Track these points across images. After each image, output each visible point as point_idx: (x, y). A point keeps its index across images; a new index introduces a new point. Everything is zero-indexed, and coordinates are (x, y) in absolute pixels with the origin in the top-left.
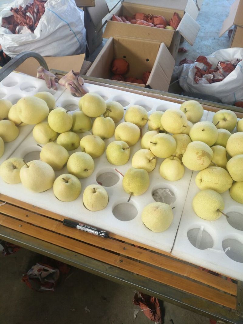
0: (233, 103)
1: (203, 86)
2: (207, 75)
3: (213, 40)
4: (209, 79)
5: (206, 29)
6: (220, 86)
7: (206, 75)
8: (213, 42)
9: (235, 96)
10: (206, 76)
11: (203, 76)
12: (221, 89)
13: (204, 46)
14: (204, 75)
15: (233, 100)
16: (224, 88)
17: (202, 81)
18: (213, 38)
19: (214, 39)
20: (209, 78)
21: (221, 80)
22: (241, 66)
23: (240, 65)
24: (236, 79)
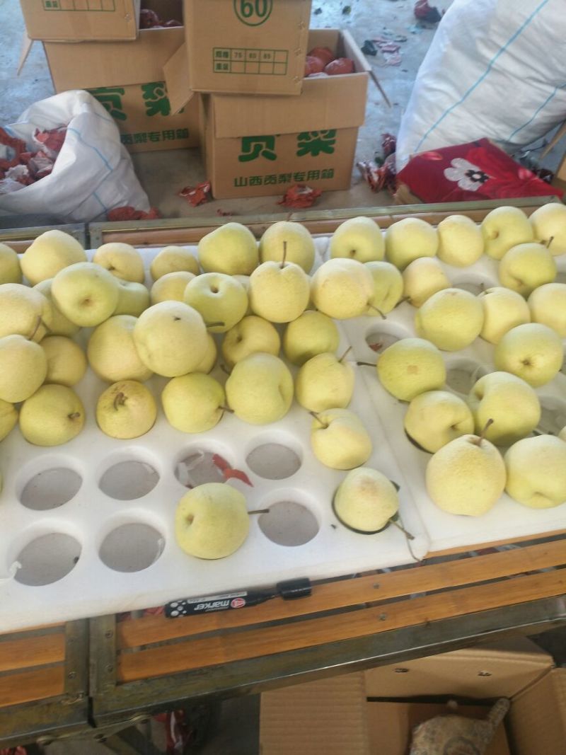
0: (103, 216)
1: (11, 197)
2: (14, 169)
3: (34, 83)
4: (21, 178)
5: (11, 60)
6: (50, 187)
7: (12, 169)
8: (34, 89)
9: (99, 201)
10: (13, 172)
11: (7, 173)
12: (57, 191)
13: (16, 102)
14: (7, 170)
15: (99, 209)
16: (62, 187)
17: (7, 186)
18: (33, 80)
19: (36, 80)
20: (20, 174)
21: (48, 172)
22: (76, 132)
23: (73, 130)
24: (77, 160)
